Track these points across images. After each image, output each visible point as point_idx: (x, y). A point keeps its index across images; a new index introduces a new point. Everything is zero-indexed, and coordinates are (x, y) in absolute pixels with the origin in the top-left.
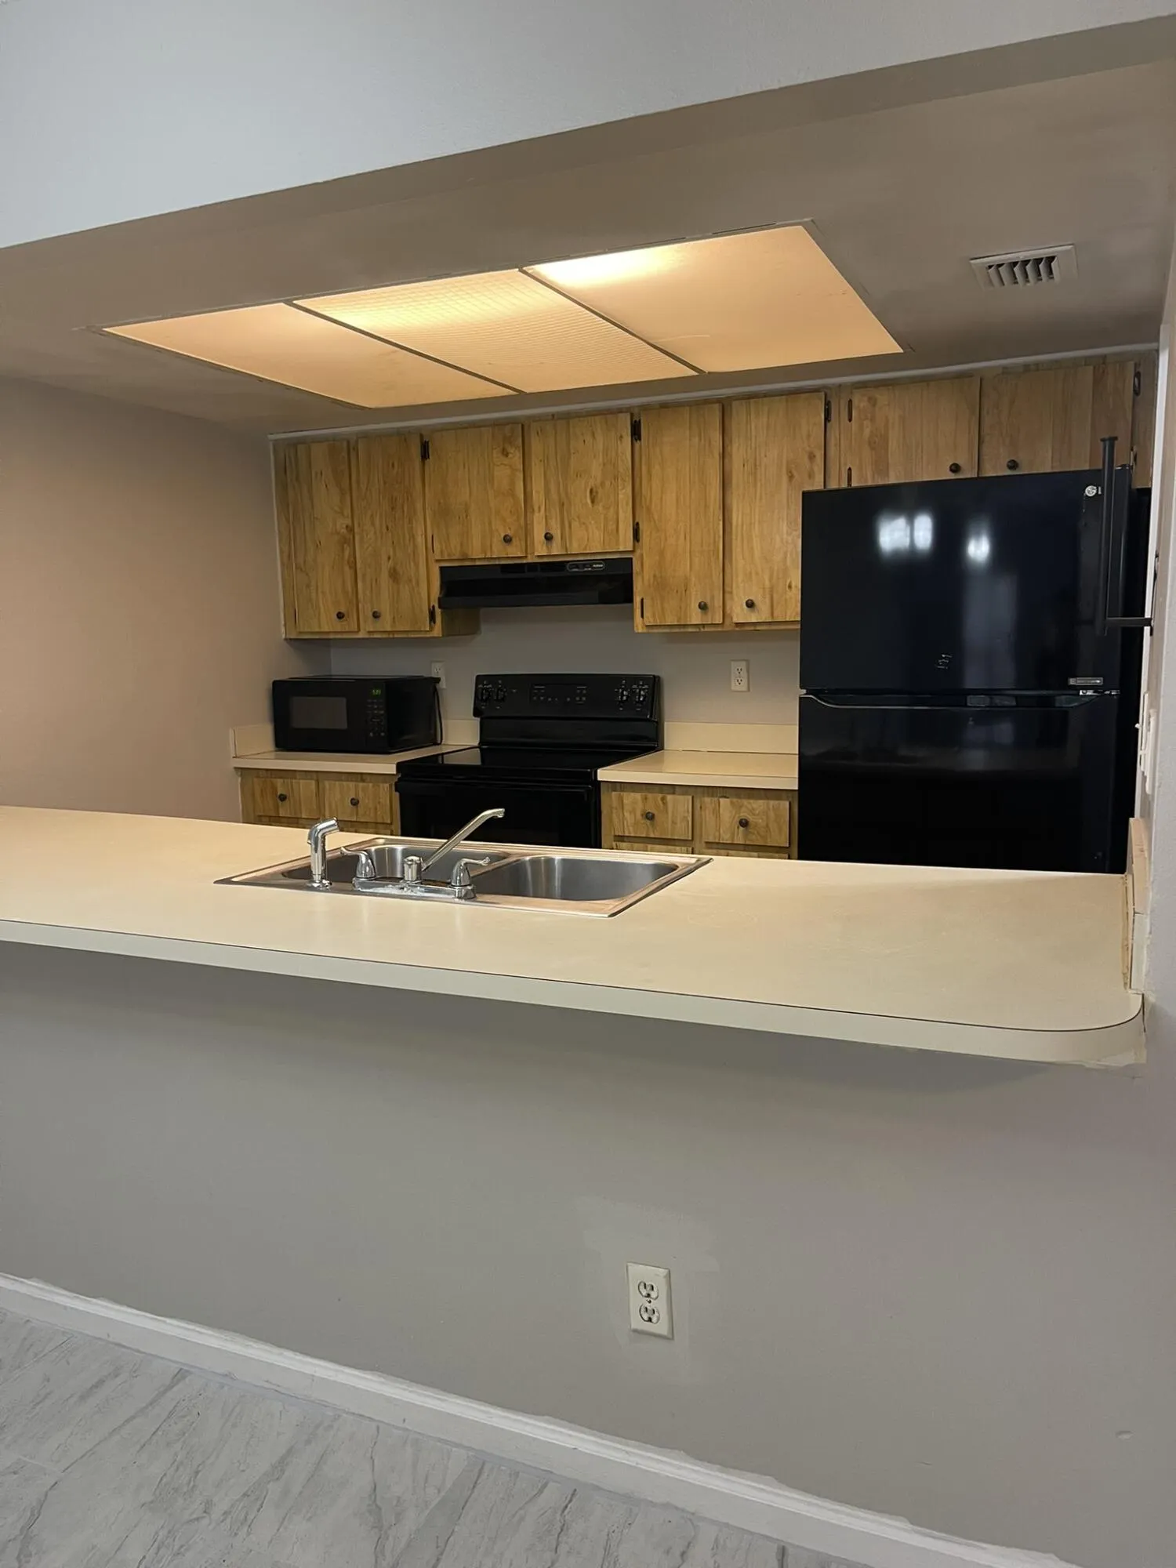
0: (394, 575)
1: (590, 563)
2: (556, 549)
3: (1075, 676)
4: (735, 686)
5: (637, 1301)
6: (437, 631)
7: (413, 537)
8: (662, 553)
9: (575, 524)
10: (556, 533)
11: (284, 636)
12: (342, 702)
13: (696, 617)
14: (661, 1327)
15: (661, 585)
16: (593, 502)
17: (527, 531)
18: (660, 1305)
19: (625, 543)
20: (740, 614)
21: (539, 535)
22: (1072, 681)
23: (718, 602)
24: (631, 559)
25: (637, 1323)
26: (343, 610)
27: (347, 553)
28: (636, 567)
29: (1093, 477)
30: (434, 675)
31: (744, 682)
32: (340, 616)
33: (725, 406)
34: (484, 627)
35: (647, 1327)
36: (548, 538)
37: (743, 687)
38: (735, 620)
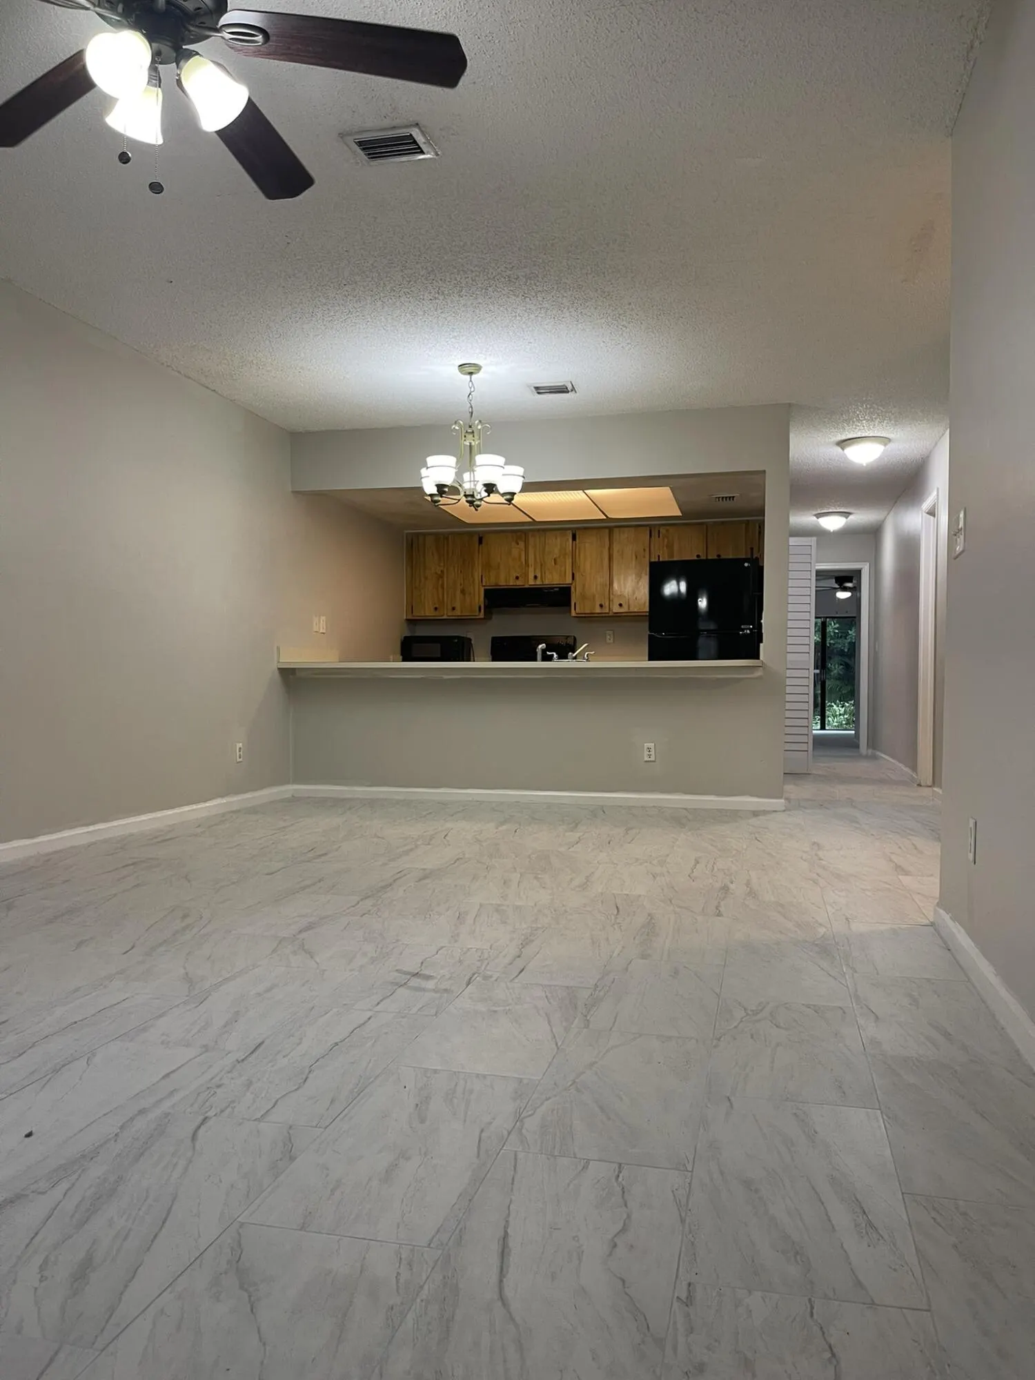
0: (463, 592)
1: (553, 588)
2: (538, 582)
3: (743, 624)
4: (608, 641)
5: (646, 753)
6: (482, 615)
7: (472, 576)
8: (584, 586)
9: (547, 574)
10: (539, 575)
11: (405, 618)
12: (439, 645)
13: (598, 610)
14: (652, 758)
15: (583, 597)
16: (555, 564)
17: (526, 575)
18: (652, 753)
19: (569, 580)
20: (616, 609)
21: (531, 576)
22: (742, 627)
23: (607, 604)
24: (570, 588)
25: (646, 759)
26: (437, 606)
27: (440, 582)
28: (573, 589)
29: (746, 560)
30: (468, 637)
31: (612, 639)
32: (436, 609)
33: (611, 529)
34: (494, 617)
35: (649, 759)
36: (536, 577)
37: (612, 641)
38: (615, 611)
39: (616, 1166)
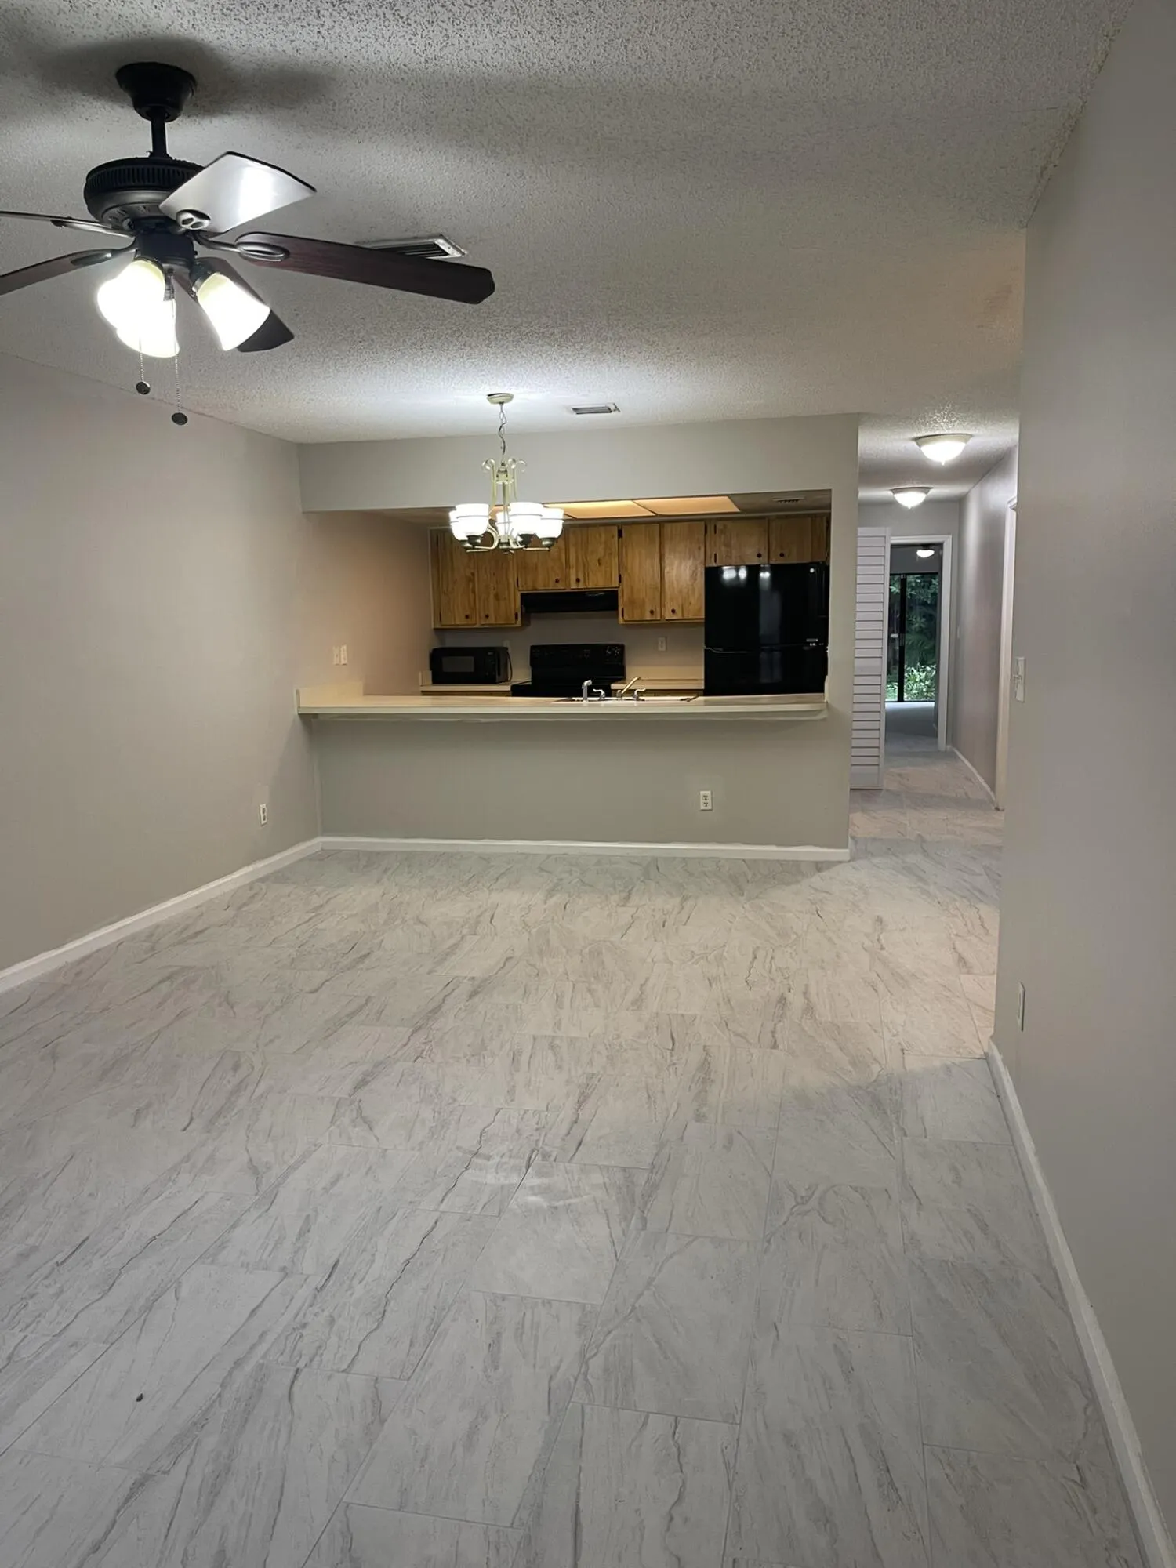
0: (497, 597)
1: (596, 592)
2: (581, 586)
3: (809, 638)
4: (660, 649)
5: (702, 801)
6: (519, 623)
7: (507, 579)
8: (632, 588)
9: (591, 574)
10: (581, 577)
11: (433, 627)
12: (471, 659)
13: (648, 617)
14: (709, 807)
15: (632, 602)
16: (600, 564)
17: (567, 577)
18: (709, 801)
19: (615, 584)
20: (668, 616)
21: (573, 578)
22: (808, 640)
23: (658, 610)
24: (617, 591)
25: (703, 807)
26: (468, 613)
27: (471, 587)
28: (620, 594)
29: (812, 564)
30: (505, 646)
31: (664, 647)
32: (467, 617)
33: (660, 523)
34: (532, 622)
35: (706, 808)
36: (578, 580)
37: (664, 649)
38: (667, 618)
39: (672, 1419)
